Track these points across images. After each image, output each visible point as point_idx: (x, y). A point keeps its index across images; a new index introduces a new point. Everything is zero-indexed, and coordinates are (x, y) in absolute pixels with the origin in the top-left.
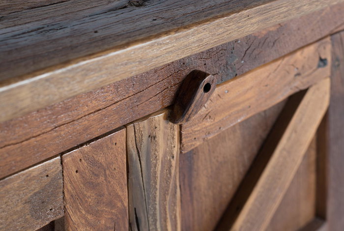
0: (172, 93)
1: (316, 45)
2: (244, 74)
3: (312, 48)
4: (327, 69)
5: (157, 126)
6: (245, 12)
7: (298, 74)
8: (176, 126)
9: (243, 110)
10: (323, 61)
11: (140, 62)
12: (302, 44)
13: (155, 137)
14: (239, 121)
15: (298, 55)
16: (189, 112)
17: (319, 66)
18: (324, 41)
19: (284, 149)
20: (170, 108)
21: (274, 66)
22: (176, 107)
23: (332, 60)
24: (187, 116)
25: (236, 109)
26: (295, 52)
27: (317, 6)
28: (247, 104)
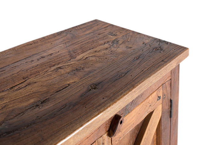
0: (109, 125)
1: (157, 91)
2: (132, 111)
3: (155, 93)
4: (161, 100)
5: (105, 139)
6: (133, 90)
7: (150, 106)
8: (110, 138)
9: (132, 125)
10: (159, 97)
11: (102, 120)
12: (151, 93)
13: (104, 144)
14: (130, 130)
15: (150, 98)
16: (116, 133)
17: (158, 100)
18: (159, 88)
19: (145, 138)
20: (109, 131)
21: (142, 105)
22: (111, 131)
23: (162, 96)
24: (115, 135)
25: (129, 126)
26: (149, 96)
27: (158, 78)
28: (133, 123)
